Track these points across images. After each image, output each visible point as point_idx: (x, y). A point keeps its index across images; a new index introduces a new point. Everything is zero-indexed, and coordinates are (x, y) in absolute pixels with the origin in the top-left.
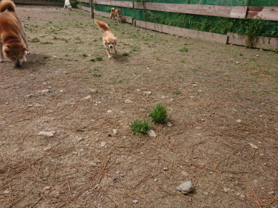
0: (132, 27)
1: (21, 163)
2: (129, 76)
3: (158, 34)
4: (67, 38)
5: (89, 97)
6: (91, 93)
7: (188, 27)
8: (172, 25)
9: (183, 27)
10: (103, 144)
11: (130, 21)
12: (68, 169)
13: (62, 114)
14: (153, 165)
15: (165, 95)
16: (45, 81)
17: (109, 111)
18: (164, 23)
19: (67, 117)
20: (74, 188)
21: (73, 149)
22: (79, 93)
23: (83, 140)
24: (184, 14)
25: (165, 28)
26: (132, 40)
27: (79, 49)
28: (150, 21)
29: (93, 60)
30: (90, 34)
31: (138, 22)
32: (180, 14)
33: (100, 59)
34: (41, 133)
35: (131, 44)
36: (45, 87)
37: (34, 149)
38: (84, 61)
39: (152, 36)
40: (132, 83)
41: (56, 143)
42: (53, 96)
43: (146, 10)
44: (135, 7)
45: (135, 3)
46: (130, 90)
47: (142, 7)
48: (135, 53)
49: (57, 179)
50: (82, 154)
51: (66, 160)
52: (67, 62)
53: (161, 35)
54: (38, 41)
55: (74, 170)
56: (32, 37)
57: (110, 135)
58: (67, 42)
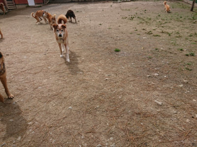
1: (146, 113)
4: (170, 31)
6: (184, 83)
10: (188, 120)
12: (168, 126)
13: (166, 93)
16: (156, 67)
17: (194, 100)
19: (168, 96)
20: (171, 137)
21: (170, 116)
22: (176, 81)
23: (176, 113)
27: (178, 43)
29: (187, 55)
30: (187, 28)
33: (192, 55)
36: (156, 71)
37: (152, 108)
38: (180, 55)
41: (162, 110)
42: (160, 79)
50: (176, 121)
51: (167, 121)
52: (169, 55)
54: (152, 33)
55: (171, 128)
56: (148, 29)
57: (193, 117)
58: (170, 35)
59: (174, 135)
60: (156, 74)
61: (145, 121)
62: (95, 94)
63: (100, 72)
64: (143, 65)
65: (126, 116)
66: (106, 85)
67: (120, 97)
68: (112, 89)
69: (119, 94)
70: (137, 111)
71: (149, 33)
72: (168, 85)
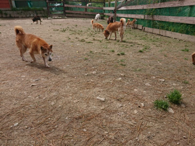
0: (142, 32)
1: (89, 114)
2: (145, 67)
3: (162, 37)
4: (100, 39)
5: (120, 79)
6: (121, 76)
7: (187, 33)
8: (174, 31)
9: (183, 33)
11: (141, 28)
12: (117, 123)
14: (174, 133)
15: (176, 83)
16: (93, 66)
17: (135, 90)
18: (167, 30)
19: (110, 90)
20: (123, 137)
21: (116, 111)
22: (114, 76)
23: (122, 106)
24: (185, 24)
25: (168, 33)
26: (143, 41)
27: (109, 46)
28: (156, 28)
29: (119, 55)
31: (146, 29)
32: (182, 24)
33: (123, 54)
34: (98, 98)
35: (143, 44)
36: (94, 70)
37: (95, 107)
38: (113, 55)
39: (158, 39)
40: (148, 72)
41: (107, 106)
42: (99, 76)
43: (153, 21)
44: (146, 18)
45: (146, 16)
46: (148, 77)
47: (151, 19)
48: (147, 50)
49: (111, 128)
50: (124, 116)
51: (114, 117)
52: (103, 55)
53: (165, 38)
54: (85, 41)
55: (120, 125)
56: (81, 38)
57: (139, 107)
58: (101, 42)
59: (126, 133)
60: (94, 72)
61: (88, 125)
62: (12, 107)
63: (23, 78)
64: (79, 66)
65: (61, 126)
66: (31, 92)
67: (53, 103)
68: (41, 96)
69: (51, 99)
70: (77, 115)
71: (83, 41)
72: (107, 81)
